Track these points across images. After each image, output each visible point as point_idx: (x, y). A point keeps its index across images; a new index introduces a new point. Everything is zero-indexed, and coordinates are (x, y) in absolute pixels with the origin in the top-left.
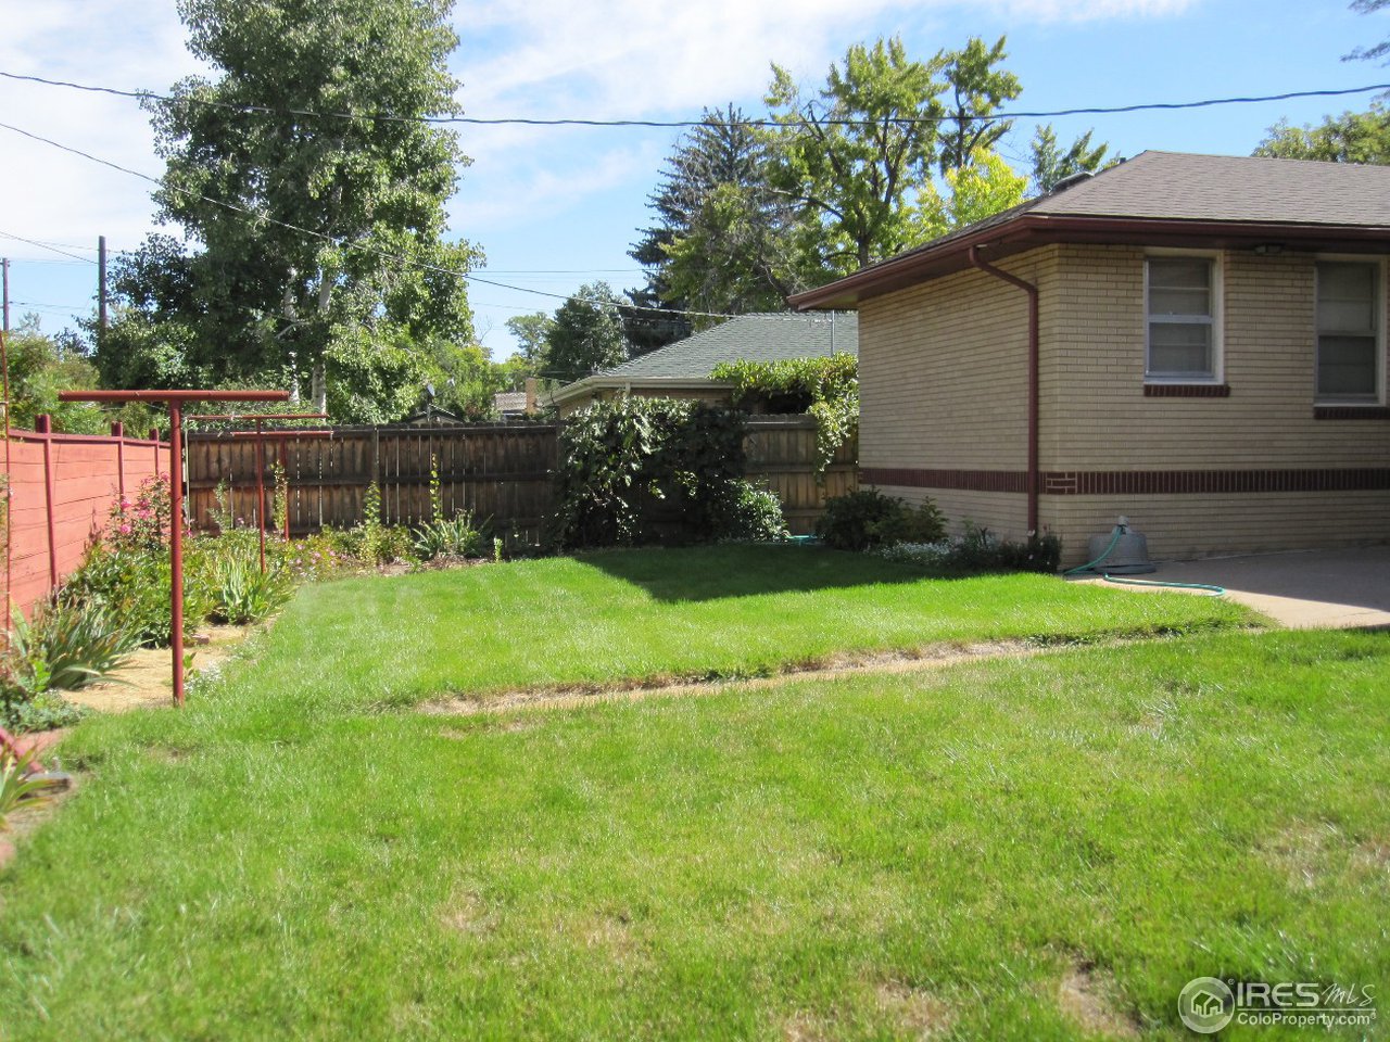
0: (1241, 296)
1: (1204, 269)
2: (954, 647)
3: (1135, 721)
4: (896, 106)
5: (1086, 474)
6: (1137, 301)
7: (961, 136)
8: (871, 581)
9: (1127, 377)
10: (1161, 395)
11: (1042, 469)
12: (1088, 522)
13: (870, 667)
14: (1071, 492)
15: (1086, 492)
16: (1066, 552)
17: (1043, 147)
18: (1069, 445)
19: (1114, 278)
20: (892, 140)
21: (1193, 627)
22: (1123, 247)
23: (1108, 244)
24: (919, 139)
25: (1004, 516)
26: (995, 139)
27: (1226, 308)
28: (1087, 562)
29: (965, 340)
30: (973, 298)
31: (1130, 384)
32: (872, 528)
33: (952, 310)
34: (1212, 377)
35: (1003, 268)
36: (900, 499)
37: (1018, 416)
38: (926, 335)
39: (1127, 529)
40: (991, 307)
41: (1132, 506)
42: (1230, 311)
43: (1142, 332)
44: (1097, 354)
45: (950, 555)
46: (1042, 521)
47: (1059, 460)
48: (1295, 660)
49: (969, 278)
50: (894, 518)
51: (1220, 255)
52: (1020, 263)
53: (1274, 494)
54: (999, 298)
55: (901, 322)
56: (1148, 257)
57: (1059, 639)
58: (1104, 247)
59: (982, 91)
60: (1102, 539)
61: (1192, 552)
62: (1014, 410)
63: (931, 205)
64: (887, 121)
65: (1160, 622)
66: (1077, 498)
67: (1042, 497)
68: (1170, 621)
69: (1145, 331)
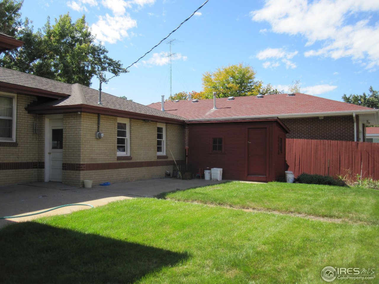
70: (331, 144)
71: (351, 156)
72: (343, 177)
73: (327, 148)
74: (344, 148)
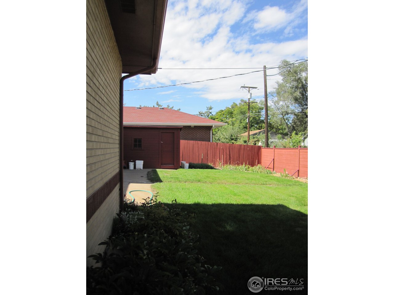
70: (202, 143)
71: (214, 151)
72: (211, 164)
73: (199, 146)
74: (210, 146)
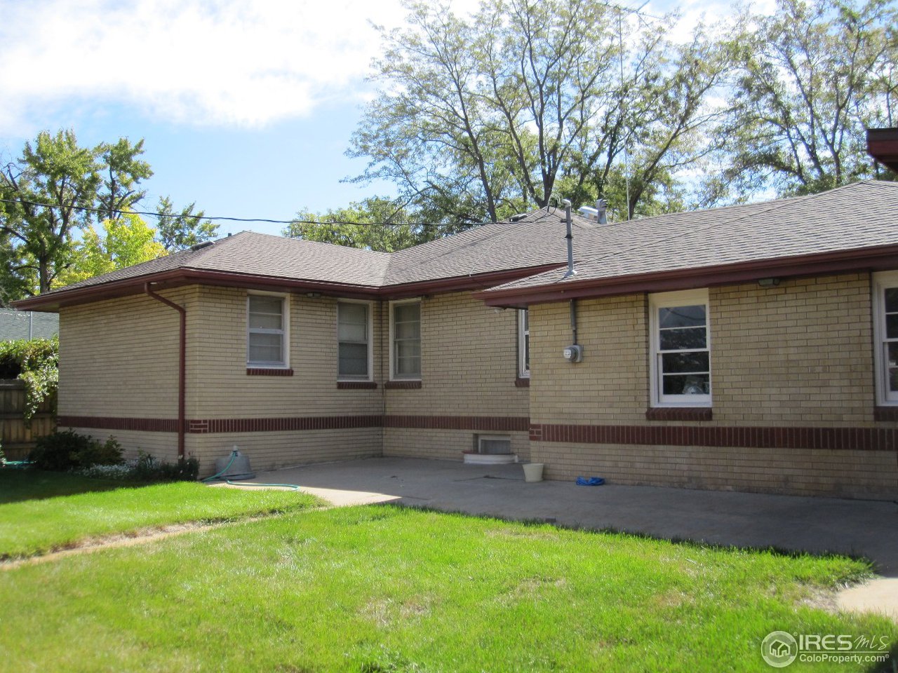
0: (299, 320)
1: (278, 304)
2: (157, 528)
3: (277, 561)
4: (69, 174)
5: (214, 421)
6: (243, 320)
7: (112, 197)
8: (84, 491)
9: (237, 364)
10: (256, 374)
11: (187, 418)
12: (215, 449)
13: (108, 544)
14: (205, 431)
15: (214, 432)
16: (203, 468)
17: (164, 210)
18: (204, 404)
19: (231, 306)
20: (66, 195)
21: (289, 509)
22: (236, 289)
23: (227, 286)
24: (85, 197)
25: (163, 447)
26: (136, 202)
27: (291, 326)
28: (215, 474)
29: (137, 337)
30: (142, 312)
31: (239, 368)
32: (74, 456)
33: (128, 318)
34: (284, 365)
35: (163, 296)
36: (90, 437)
37: (171, 386)
38: (109, 332)
39: (239, 454)
40: (155, 318)
41: (240, 439)
42: (293, 328)
43: (245, 338)
44: (220, 350)
45: (131, 472)
46: (187, 450)
47: (198, 413)
48: (350, 523)
49: (139, 300)
50: (90, 449)
51: (288, 296)
52: (174, 294)
53: (317, 431)
54: (160, 313)
55: (91, 323)
56: (251, 296)
57: (217, 520)
58: (224, 288)
59: (128, 171)
60: (224, 460)
61: (273, 465)
62: (168, 382)
63: (92, 241)
64: (63, 183)
65: (272, 507)
66: (208, 435)
67: (187, 435)
68: (277, 506)
69: (247, 338)
